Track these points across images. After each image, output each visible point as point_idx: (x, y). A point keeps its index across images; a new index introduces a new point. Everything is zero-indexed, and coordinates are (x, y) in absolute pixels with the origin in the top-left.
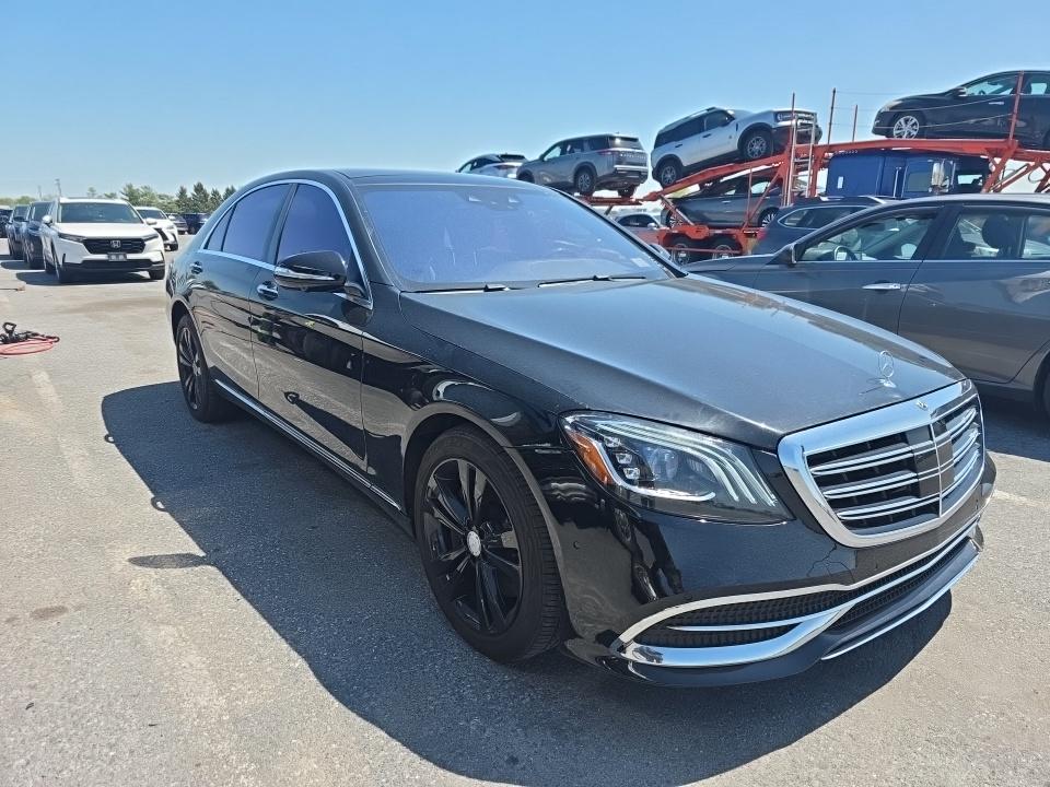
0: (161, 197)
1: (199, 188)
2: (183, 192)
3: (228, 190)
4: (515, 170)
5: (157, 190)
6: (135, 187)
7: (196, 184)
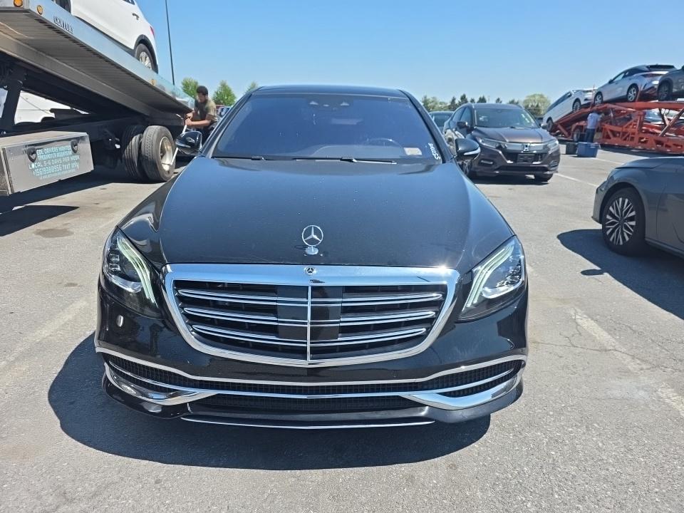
0: (441, 103)
1: (463, 98)
2: (454, 100)
3: (480, 99)
4: (659, 78)
5: (440, 99)
6: (428, 98)
7: (462, 94)
